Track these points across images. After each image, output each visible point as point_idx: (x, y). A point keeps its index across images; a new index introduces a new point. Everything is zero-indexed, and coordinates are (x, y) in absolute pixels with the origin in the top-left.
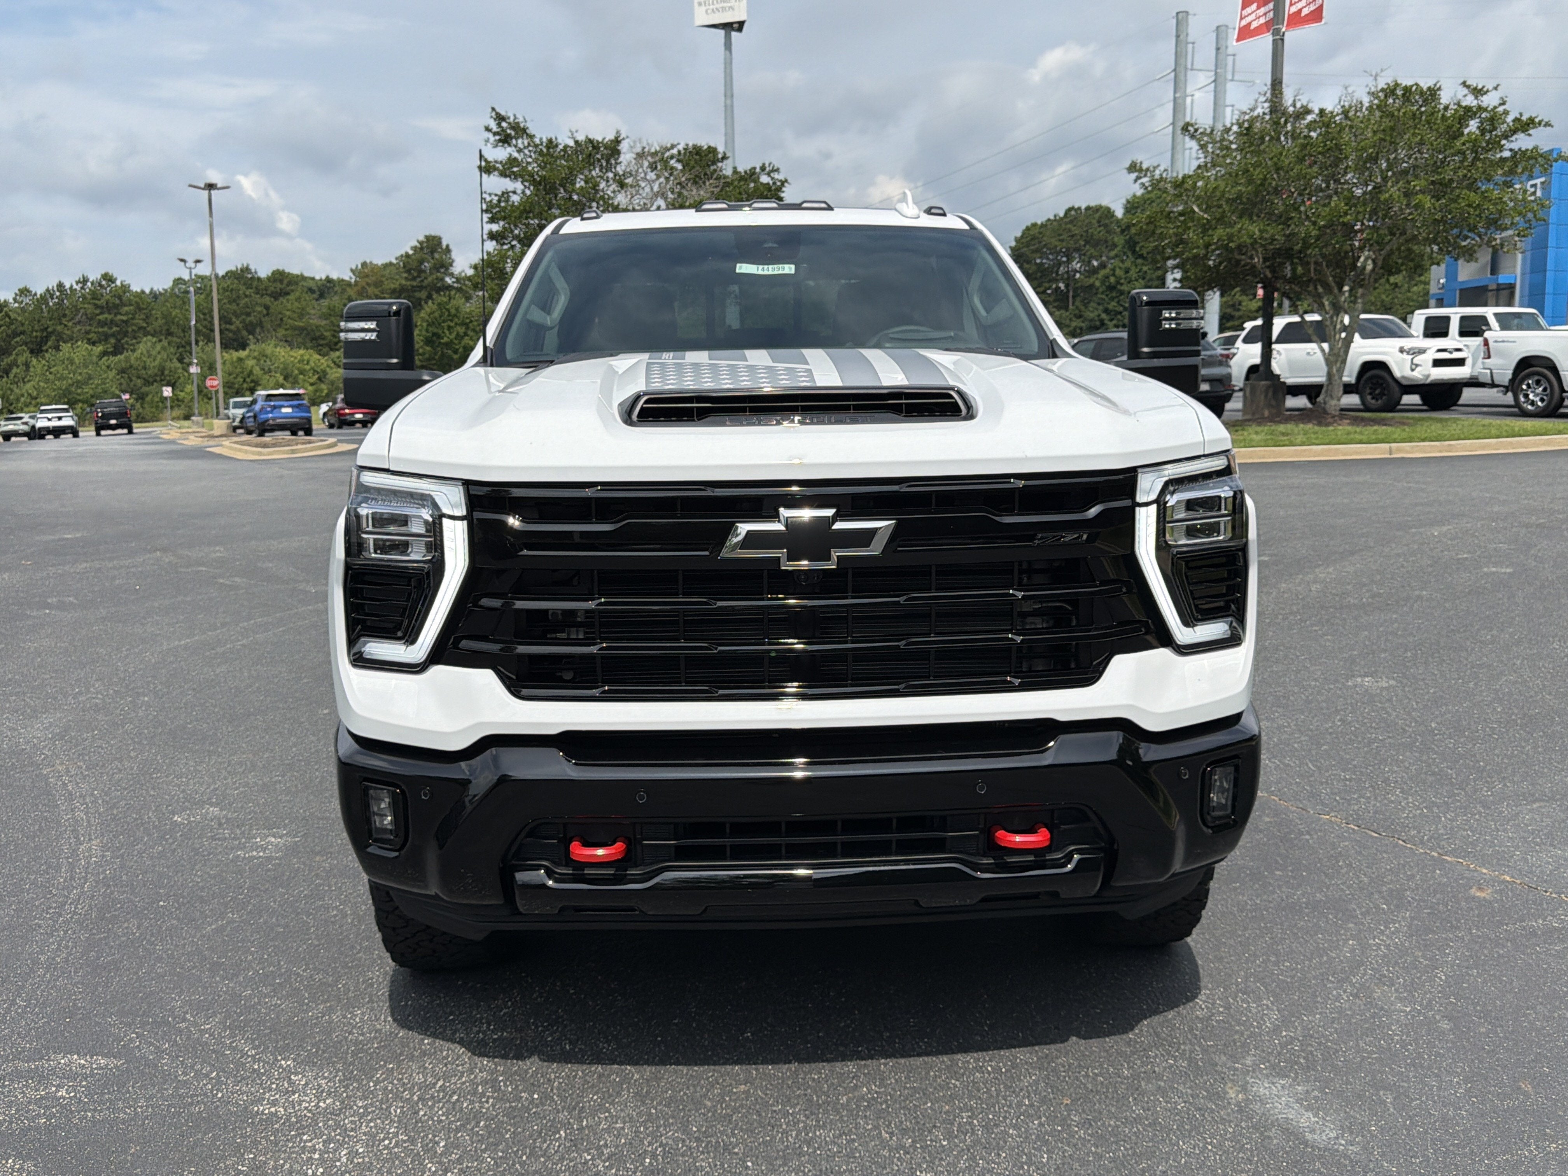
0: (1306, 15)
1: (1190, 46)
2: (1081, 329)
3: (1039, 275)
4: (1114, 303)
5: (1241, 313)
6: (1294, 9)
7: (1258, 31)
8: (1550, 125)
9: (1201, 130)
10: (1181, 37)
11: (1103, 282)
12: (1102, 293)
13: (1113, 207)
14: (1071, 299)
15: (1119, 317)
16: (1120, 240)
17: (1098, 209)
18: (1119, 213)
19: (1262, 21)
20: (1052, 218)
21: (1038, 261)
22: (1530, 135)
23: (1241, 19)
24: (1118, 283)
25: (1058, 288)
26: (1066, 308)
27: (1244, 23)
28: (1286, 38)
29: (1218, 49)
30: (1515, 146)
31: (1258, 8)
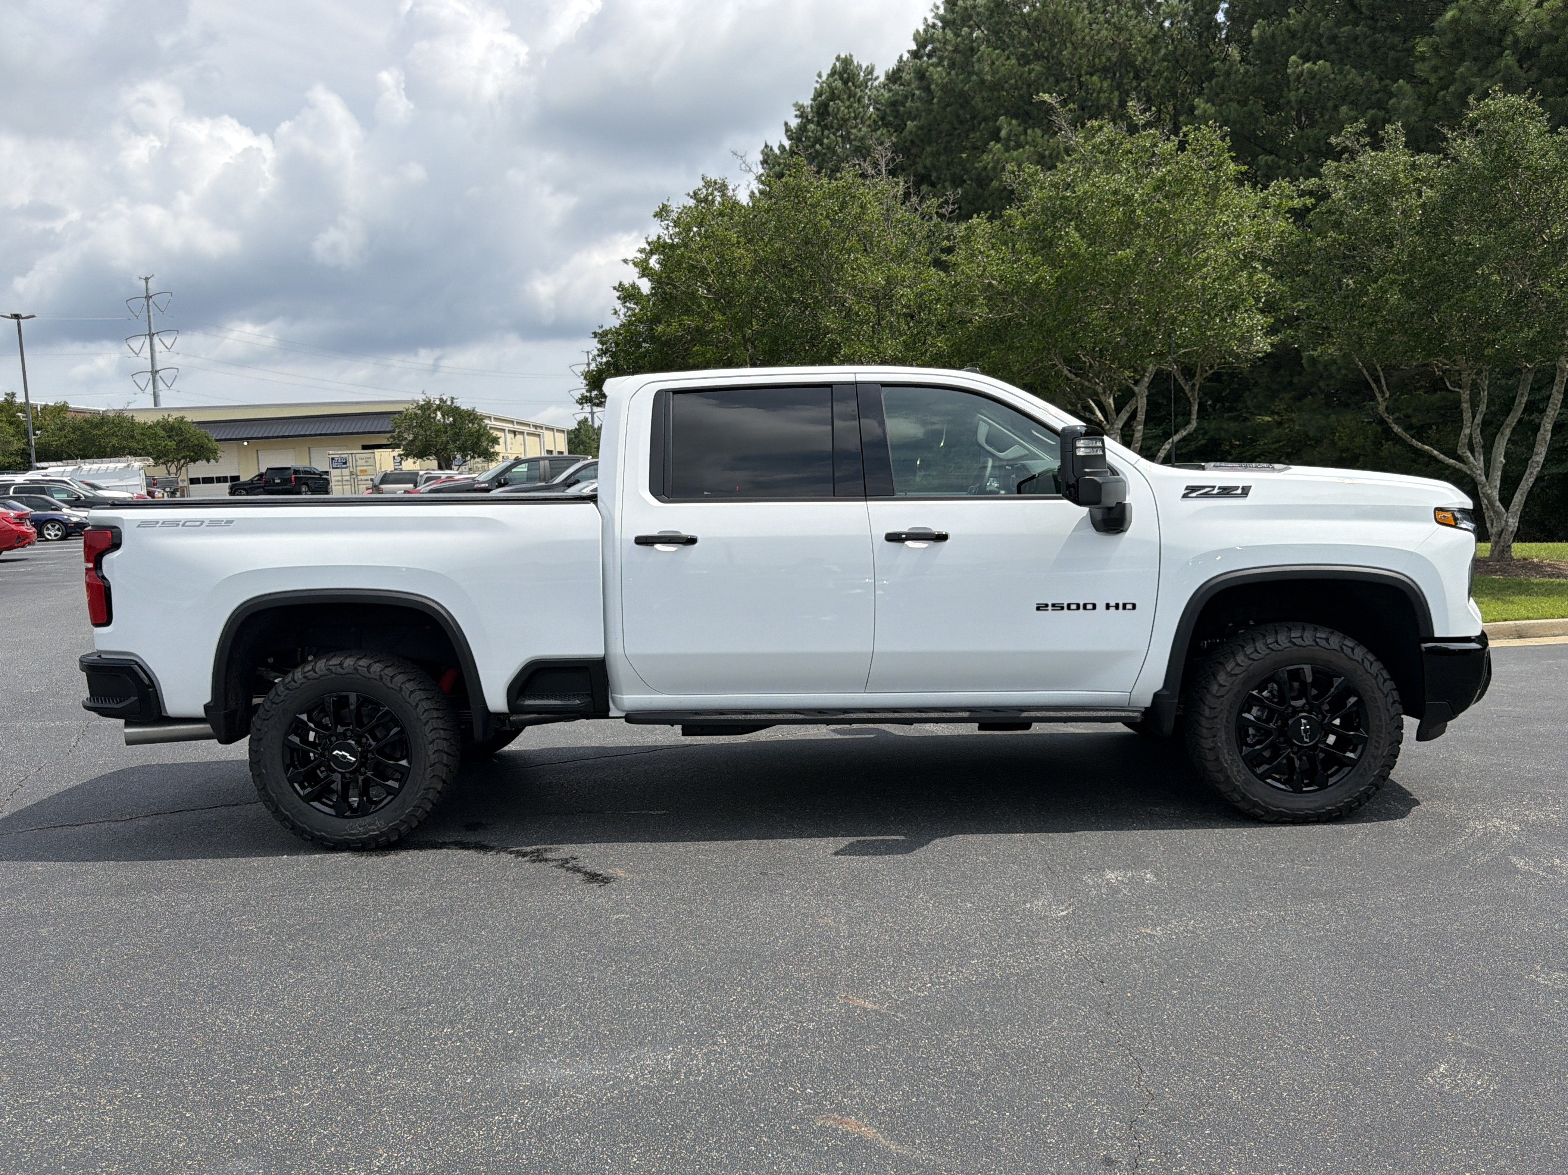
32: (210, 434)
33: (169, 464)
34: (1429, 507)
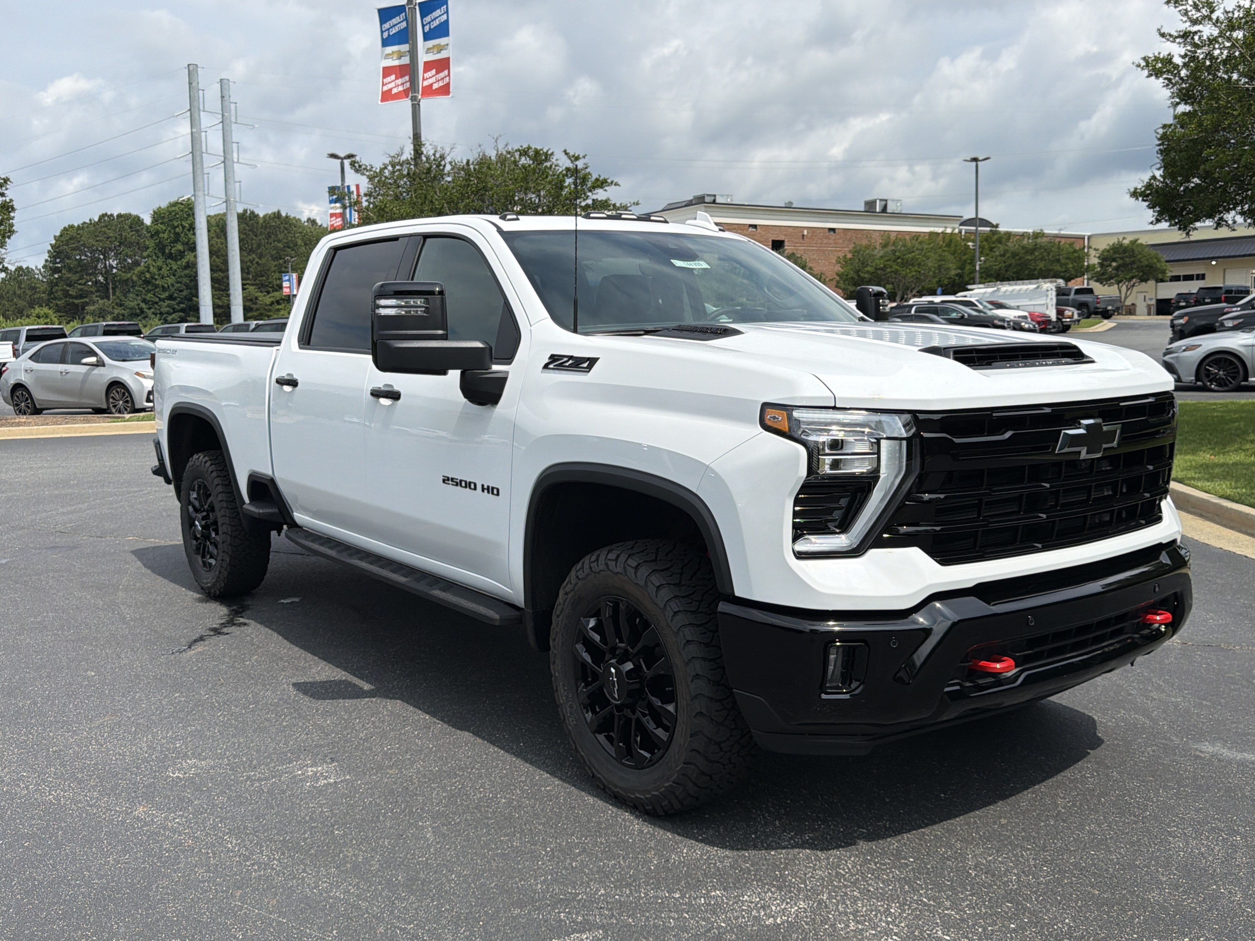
0: (436, 89)
1: (201, 92)
2: (123, 315)
3: (79, 269)
4: (149, 295)
5: (258, 306)
6: (426, 83)
7: (397, 96)
8: (618, 185)
9: (363, 167)
10: (194, 84)
11: (139, 277)
12: (140, 286)
13: (142, 216)
14: (111, 291)
15: (156, 306)
16: (151, 243)
17: (128, 216)
18: (148, 221)
19: (401, 88)
20: (88, 221)
21: (78, 257)
22: (606, 190)
23: (383, 85)
24: (152, 278)
25: (97, 282)
26: (108, 298)
27: (385, 88)
28: (421, 103)
29: (222, 97)
30: (595, 197)
31: (396, 78)
32: (1160, 255)
33: (1120, 285)
34: (756, 402)
